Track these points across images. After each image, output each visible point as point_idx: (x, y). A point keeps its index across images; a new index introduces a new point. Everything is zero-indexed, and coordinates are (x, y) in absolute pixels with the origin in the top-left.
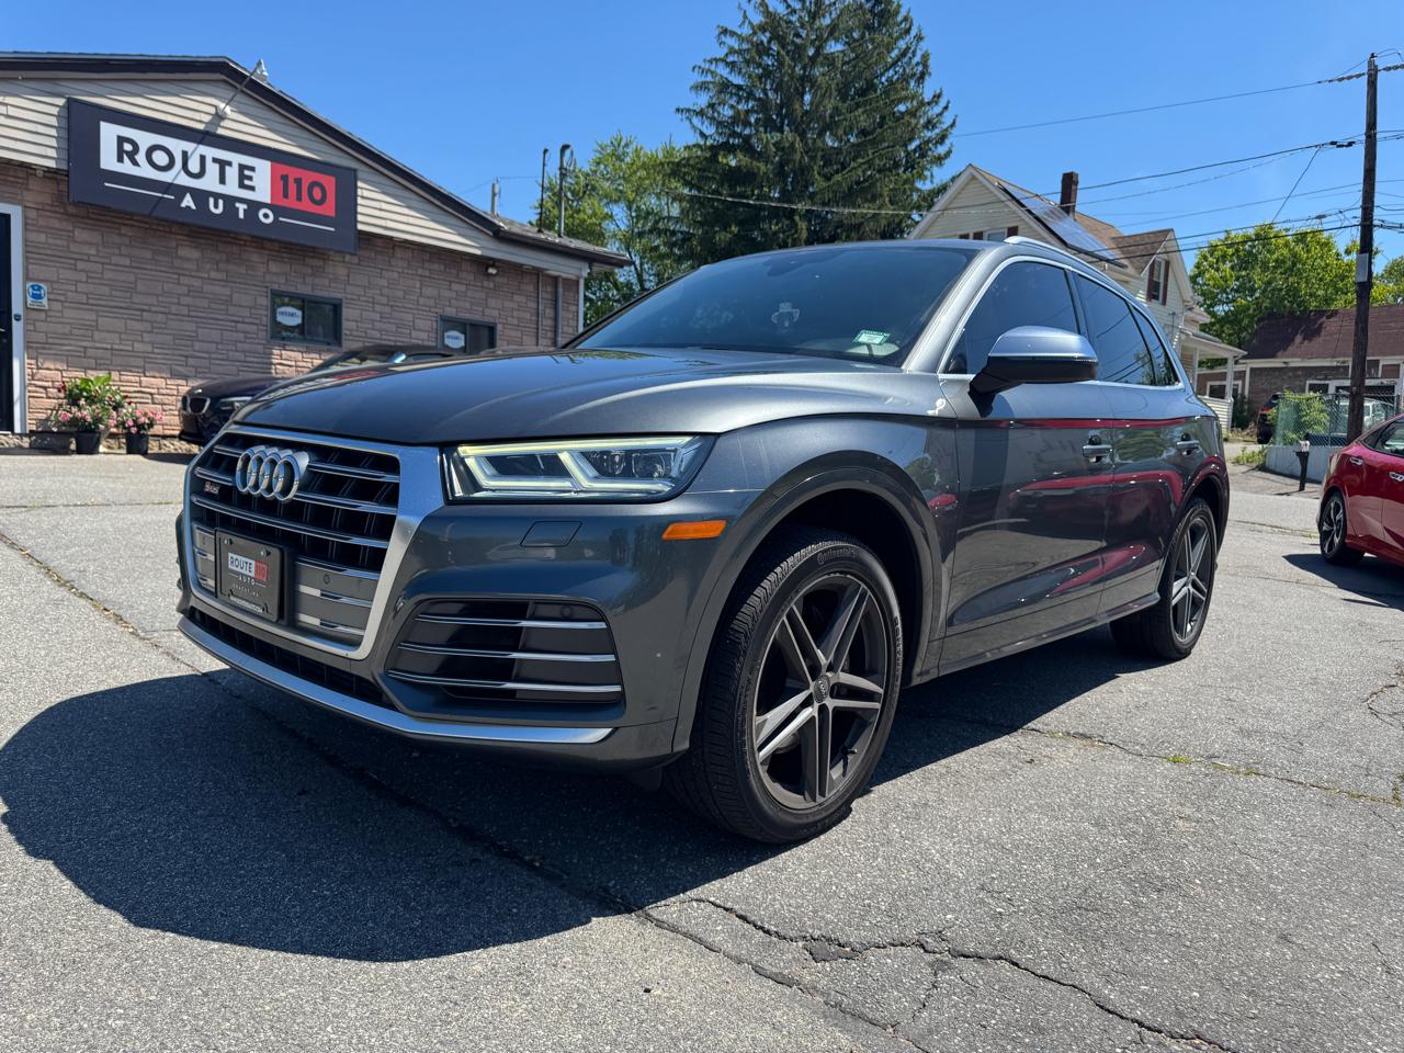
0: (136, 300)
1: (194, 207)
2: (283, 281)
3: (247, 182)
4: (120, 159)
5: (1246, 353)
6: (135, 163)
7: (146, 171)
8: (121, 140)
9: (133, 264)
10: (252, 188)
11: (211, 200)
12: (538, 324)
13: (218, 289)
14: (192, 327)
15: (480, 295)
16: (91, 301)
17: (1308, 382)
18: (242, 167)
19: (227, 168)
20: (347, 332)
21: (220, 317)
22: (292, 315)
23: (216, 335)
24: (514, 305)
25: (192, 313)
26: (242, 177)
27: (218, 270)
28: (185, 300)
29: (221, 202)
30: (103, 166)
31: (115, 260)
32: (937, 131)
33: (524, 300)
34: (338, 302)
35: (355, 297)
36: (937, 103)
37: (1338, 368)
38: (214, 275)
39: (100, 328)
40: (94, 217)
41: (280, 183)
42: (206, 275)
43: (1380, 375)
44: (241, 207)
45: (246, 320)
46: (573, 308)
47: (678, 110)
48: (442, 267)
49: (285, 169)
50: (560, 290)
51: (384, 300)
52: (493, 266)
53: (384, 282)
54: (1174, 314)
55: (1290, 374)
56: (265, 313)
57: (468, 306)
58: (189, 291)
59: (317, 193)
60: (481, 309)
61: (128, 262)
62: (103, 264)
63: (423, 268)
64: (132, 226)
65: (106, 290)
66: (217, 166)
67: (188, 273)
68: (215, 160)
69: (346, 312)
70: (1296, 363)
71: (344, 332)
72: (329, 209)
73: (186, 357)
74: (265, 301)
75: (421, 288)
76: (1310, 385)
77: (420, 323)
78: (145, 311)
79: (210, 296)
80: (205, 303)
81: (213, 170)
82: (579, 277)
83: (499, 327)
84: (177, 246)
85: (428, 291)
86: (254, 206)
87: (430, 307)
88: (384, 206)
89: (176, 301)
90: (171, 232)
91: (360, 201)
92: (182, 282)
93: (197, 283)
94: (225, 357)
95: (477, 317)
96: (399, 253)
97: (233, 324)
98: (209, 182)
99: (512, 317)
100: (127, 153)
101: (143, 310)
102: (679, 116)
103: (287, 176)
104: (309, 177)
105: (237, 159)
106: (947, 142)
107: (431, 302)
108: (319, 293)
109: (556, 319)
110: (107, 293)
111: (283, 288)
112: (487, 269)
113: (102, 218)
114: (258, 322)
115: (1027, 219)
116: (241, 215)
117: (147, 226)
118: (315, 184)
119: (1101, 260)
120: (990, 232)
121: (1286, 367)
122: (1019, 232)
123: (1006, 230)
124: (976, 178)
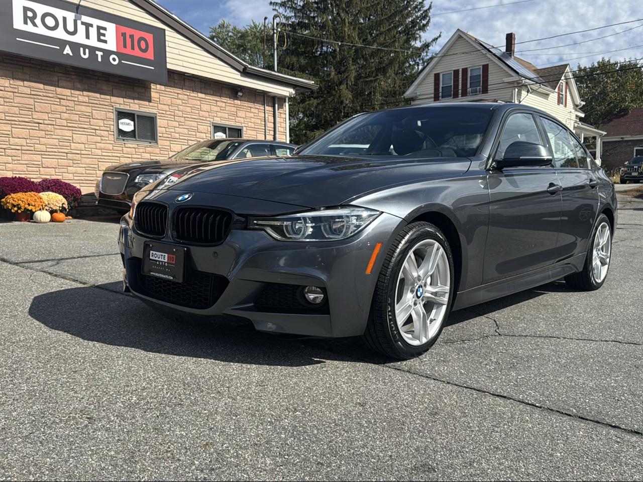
0: (34, 117)
1: (71, 54)
2: (122, 103)
3: (102, 38)
4: (26, 23)
5: (606, 133)
6: (35, 25)
7: (41, 30)
8: (26, 9)
9: (33, 93)
10: (105, 42)
11: (82, 49)
12: (265, 127)
13: (83, 108)
14: (69, 133)
15: (234, 109)
16: (7, 118)
17: (635, 148)
18: (99, 28)
19: (90, 28)
20: (161, 135)
21: (86, 126)
22: (128, 124)
23: (83, 139)
24: (252, 115)
25: (69, 125)
26: (99, 34)
27: (83, 95)
28: (66, 116)
29: (87, 51)
30: (15, 27)
31: (21, 89)
32: (420, 12)
33: (257, 112)
34: (155, 115)
35: (164, 112)
38: (81, 99)
39: (14, 136)
40: (8, 61)
41: (122, 38)
42: (76, 99)
44: (100, 54)
45: (102, 128)
46: (283, 116)
48: (212, 92)
49: (124, 29)
50: (277, 105)
51: (180, 114)
52: (241, 91)
53: (179, 102)
54: (570, 112)
55: (625, 144)
56: (112, 123)
57: (226, 116)
58: (66, 110)
59: (143, 46)
60: (234, 118)
61: (28, 91)
62: (13, 92)
63: (201, 93)
64: (30, 67)
65: (16, 110)
66: (84, 27)
67: (65, 97)
68: (83, 23)
69: (159, 122)
70: (628, 138)
71: (159, 135)
72: (150, 55)
73: (67, 153)
74: (113, 116)
75: (201, 106)
76: (636, 150)
77: (201, 128)
78: (41, 124)
79: (79, 113)
80: (76, 117)
81: (81, 29)
82: (286, 97)
83: (244, 129)
84: (58, 80)
85: (205, 107)
86: (107, 53)
87: (206, 117)
88: (182, 53)
89: (59, 116)
90: (54, 72)
91: (168, 49)
92: (62, 103)
93: (71, 104)
94: (90, 153)
95: (232, 124)
96: (187, 83)
97: (94, 131)
98: (80, 38)
99: (251, 122)
100: (29, 17)
101: (39, 123)
103: (125, 33)
104: (138, 34)
105: (96, 22)
107: (206, 114)
108: (143, 110)
109: (274, 123)
110: (17, 113)
111: (122, 107)
112: (237, 93)
113: (12, 62)
114: (108, 129)
115: (494, 60)
116: (100, 59)
117: (40, 67)
118: (141, 39)
119: (538, 83)
120: (472, 68)
121: (622, 141)
122: (489, 67)
123: (481, 67)
124: (462, 37)
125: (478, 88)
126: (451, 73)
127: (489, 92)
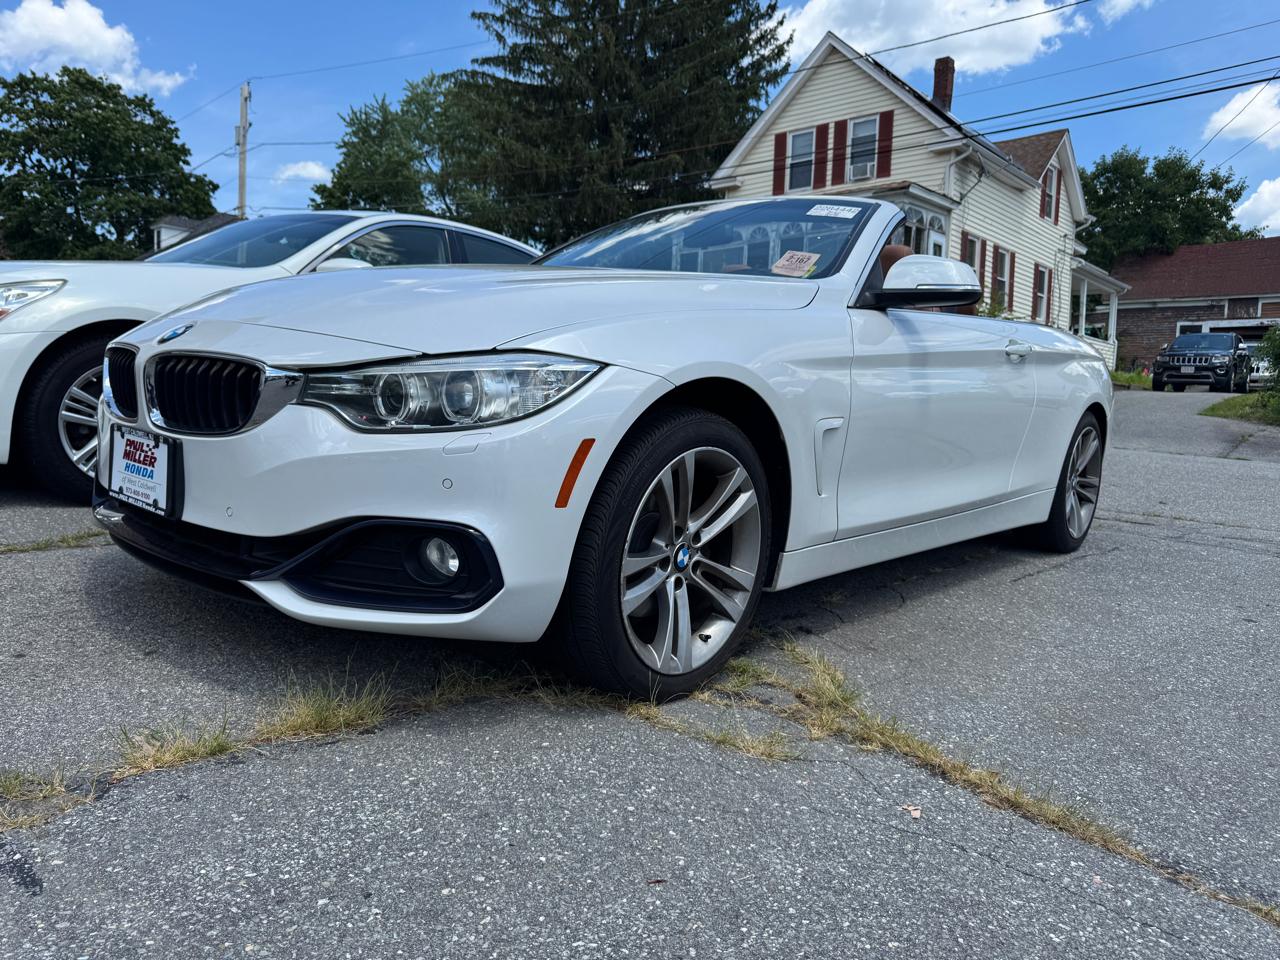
5: (1130, 288)
17: (1179, 324)
32: (770, 48)
36: (771, 17)
37: (1212, 307)
43: (1259, 315)
47: (474, 15)
54: (1065, 236)
55: (1159, 315)
70: (1165, 302)
76: (1181, 327)
102: (476, 20)
106: (784, 59)
115: (906, 101)
120: (857, 121)
121: (1154, 309)
122: (895, 118)
123: (878, 117)
124: (840, 52)
125: (869, 165)
126: (812, 133)
127: (892, 173)
